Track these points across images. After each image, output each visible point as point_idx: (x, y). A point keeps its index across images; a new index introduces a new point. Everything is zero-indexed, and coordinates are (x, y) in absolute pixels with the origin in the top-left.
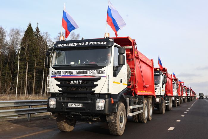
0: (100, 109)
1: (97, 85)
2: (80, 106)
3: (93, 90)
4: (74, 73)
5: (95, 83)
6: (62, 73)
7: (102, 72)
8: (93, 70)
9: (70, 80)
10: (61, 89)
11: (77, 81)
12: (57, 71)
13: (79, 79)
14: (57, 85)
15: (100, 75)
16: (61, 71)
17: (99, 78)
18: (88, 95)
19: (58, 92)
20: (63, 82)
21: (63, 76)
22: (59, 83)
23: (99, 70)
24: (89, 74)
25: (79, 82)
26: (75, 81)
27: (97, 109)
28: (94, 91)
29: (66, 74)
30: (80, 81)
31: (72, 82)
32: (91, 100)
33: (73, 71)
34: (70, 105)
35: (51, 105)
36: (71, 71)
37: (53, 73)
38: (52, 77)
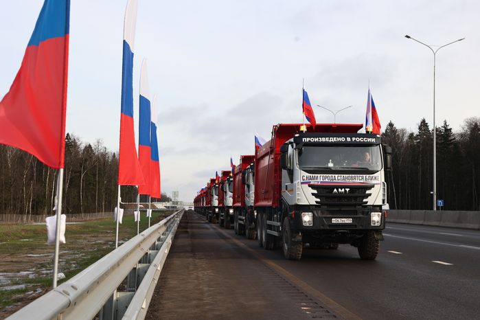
0: (376, 225)
1: (370, 195)
2: (348, 221)
3: (365, 200)
4: (338, 179)
5: (368, 192)
6: (320, 179)
7: (375, 178)
8: (364, 176)
9: (332, 188)
10: (319, 200)
11: (343, 190)
12: (311, 175)
13: (345, 187)
14: (313, 194)
15: (373, 182)
16: (319, 175)
17: (373, 186)
18: (358, 207)
19: (315, 204)
20: (322, 191)
21: (321, 182)
22: (315, 192)
23: (372, 175)
24: (358, 180)
25: (345, 191)
26: (340, 190)
27: (372, 225)
28: (367, 202)
29: (327, 180)
30: (348, 190)
31: (335, 190)
32: (363, 213)
33: (336, 176)
34: (334, 221)
35: (305, 222)
36: (333, 175)
37: (305, 178)
38: (302, 183)
